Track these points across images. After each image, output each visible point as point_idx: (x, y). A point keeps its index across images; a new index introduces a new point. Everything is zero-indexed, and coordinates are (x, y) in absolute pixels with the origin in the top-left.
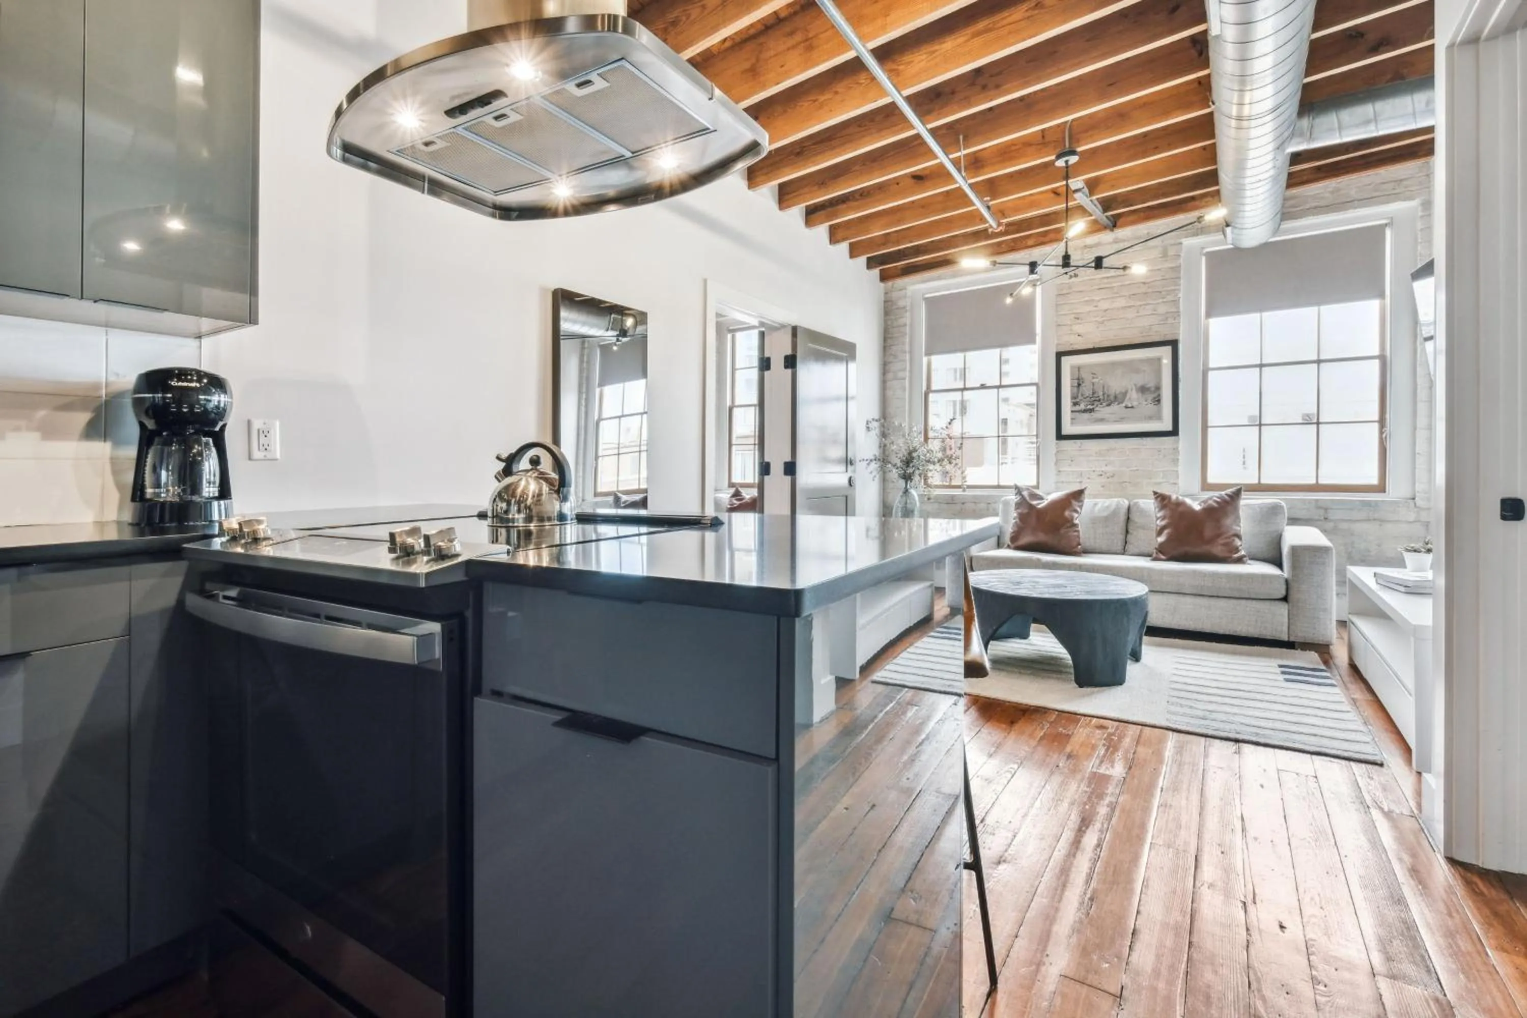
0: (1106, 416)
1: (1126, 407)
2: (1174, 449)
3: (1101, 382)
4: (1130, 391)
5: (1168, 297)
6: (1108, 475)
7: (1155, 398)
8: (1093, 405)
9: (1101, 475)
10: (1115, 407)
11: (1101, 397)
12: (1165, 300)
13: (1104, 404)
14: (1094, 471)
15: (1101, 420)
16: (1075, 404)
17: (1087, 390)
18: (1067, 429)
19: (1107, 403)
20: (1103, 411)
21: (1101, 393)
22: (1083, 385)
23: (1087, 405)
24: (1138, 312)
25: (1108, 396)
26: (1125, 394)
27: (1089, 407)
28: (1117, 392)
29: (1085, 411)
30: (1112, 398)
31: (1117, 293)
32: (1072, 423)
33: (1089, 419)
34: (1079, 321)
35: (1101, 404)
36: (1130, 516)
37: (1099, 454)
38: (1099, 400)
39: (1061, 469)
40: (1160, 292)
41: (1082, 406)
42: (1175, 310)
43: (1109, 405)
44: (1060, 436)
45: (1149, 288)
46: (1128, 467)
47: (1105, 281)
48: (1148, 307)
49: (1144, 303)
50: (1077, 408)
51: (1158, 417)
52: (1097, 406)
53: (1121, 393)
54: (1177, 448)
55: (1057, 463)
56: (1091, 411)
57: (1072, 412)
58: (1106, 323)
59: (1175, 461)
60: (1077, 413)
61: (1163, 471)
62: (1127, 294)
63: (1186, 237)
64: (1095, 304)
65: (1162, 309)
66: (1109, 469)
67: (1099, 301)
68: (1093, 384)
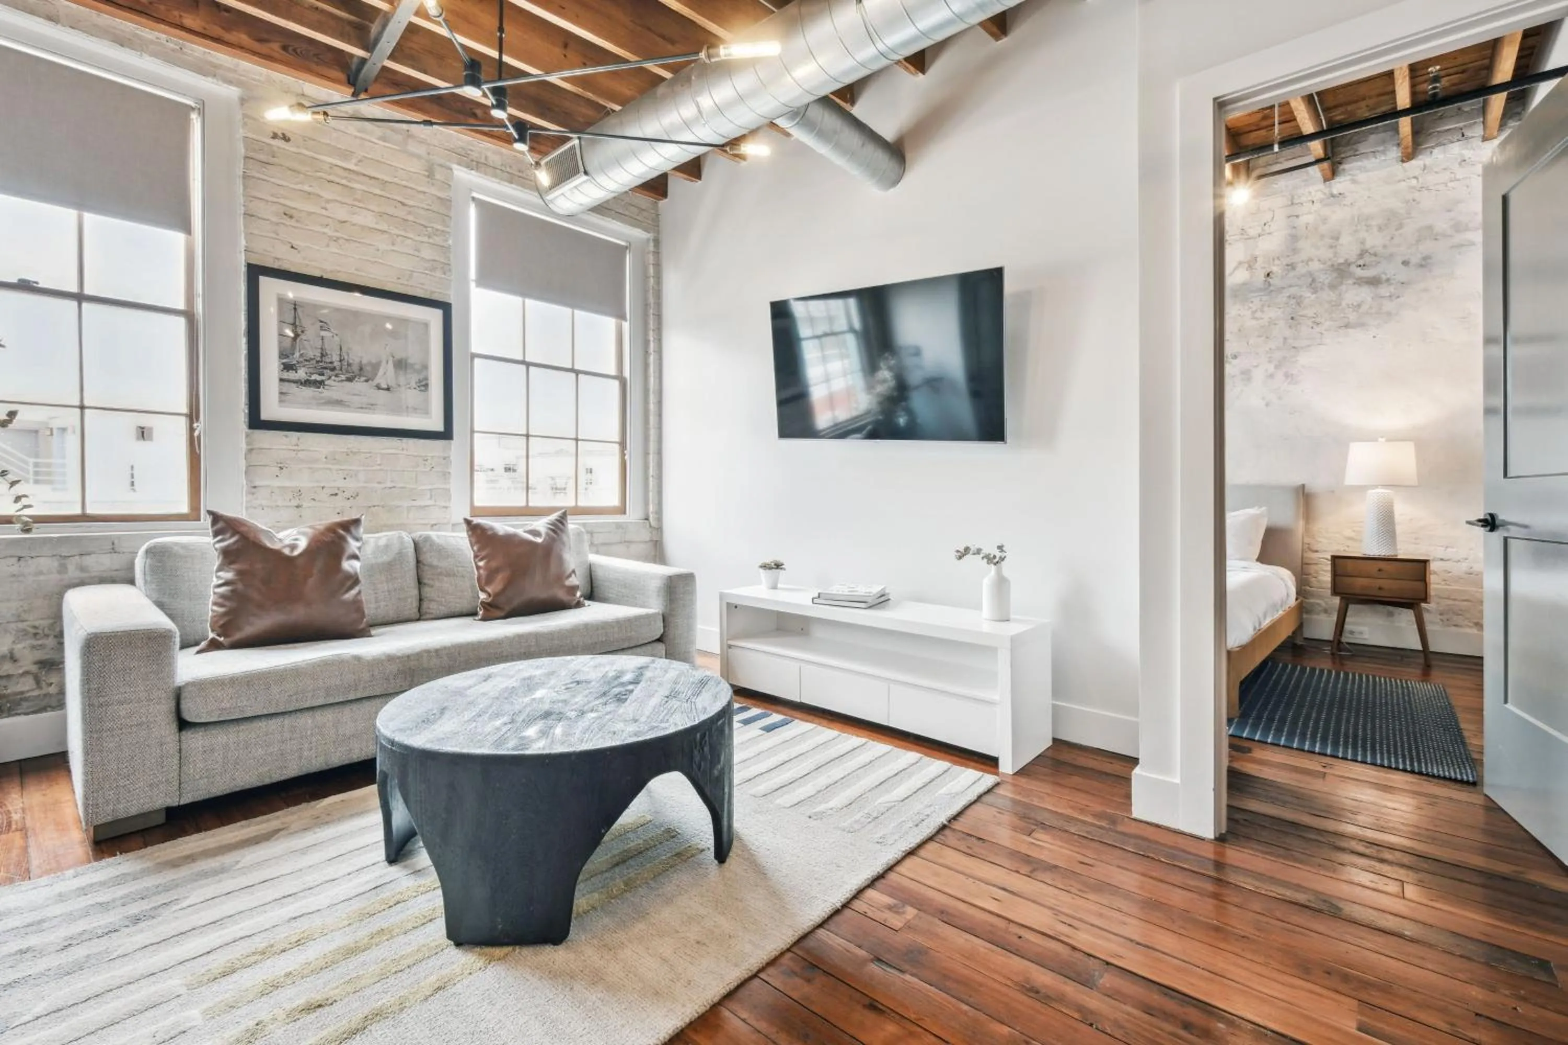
0: (345, 398)
1: (379, 387)
2: (444, 458)
3: (336, 338)
4: (384, 364)
5: (435, 237)
6: (347, 494)
7: (420, 381)
8: (323, 375)
9: (336, 494)
10: (359, 385)
11: (337, 364)
12: (431, 241)
13: (343, 377)
14: (323, 488)
15: (338, 403)
16: (287, 367)
17: (310, 347)
18: (271, 409)
19: (348, 375)
20: (336, 388)
21: (335, 358)
22: (303, 337)
23: (312, 374)
24: (393, 244)
25: (349, 365)
26: (376, 367)
27: (314, 377)
28: (364, 361)
29: (307, 383)
30: (355, 368)
31: (355, 200)
32: (281, 401)
33: (314, 398)
34: (292, 222)
35: (336, 376)
36: (421, 559)
37: (332, 458)
38: (333, 369)
39: (257, 484)
40: (426, 227)
41: (301, 374)
42: (446, 262)
43: (350, 380)
44: (256, 422)
45: (410, 213)
46: (379, 483)
47: (341, 172)
48: (409, 242)
49: (402, 233)
50: (291, 375)
51: (425, 411)
52: (330, 378)
53: (370, 363)
54: (449, 457)
55: (249, 470)
56: (319, 384)
57: (282, 380)
58: (341, 241)
59: (446, 475)
60: (294, 385)
61: (431, 490)
62: (376, 209)
63: (459, 164)
64: (323, 205)
65: (427, 253)
66: (351, 485)
67: (328, 201)
68: (322, 338)
